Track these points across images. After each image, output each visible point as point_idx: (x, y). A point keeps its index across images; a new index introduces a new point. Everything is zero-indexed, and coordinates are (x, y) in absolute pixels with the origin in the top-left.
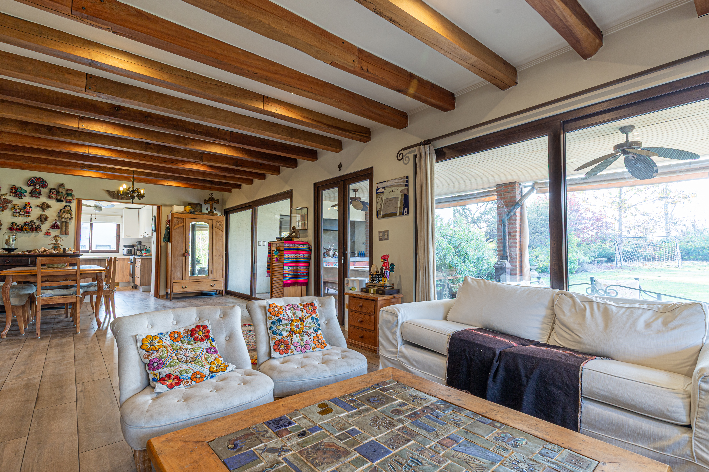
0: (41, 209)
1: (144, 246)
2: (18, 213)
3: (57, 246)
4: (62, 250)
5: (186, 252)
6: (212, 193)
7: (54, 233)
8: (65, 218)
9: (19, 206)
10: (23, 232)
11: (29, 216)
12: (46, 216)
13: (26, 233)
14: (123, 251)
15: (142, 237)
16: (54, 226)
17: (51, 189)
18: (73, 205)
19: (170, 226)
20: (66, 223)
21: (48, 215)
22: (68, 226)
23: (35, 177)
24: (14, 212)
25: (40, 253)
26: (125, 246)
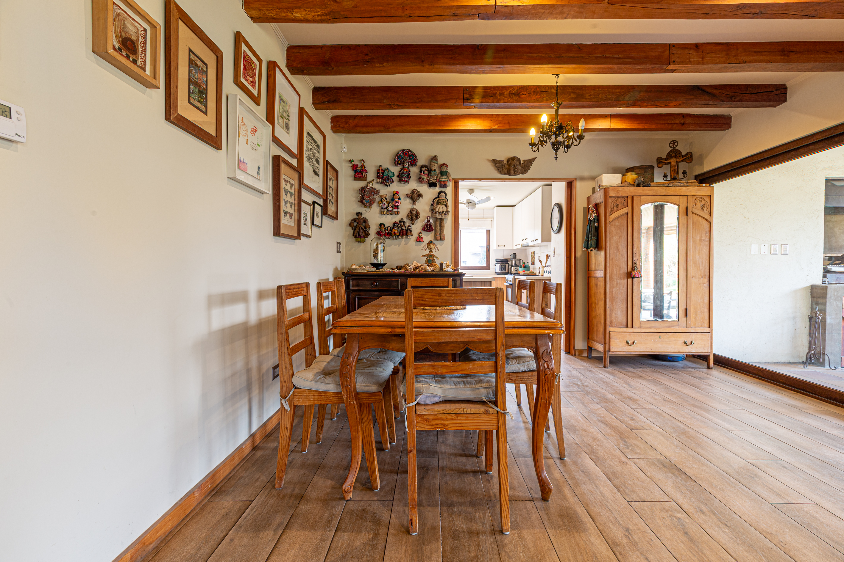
0: (411, 201)
1: (520, 260)
2: (387, 208)
3: (431, 258)
4: (438, 265)
5: (633, 269)
6: (674, 142)
7: (427, 237)
8: (440, 213)
9: (387, 198)
10: (392, 238)
11: (398, 213)
12: (417, 210)
13: (396, 239)
14: (496, 268)
15: (520, 246)
16: (427, 228)
17: (422, 166)
18: (449, 190)
19: (598, 215)
20: (441, 220)
21: (419, 211)
22: (444, 227)
23: (403, 150)
24: (382, 208)
25: (412, 270)
26: (498, 261)
